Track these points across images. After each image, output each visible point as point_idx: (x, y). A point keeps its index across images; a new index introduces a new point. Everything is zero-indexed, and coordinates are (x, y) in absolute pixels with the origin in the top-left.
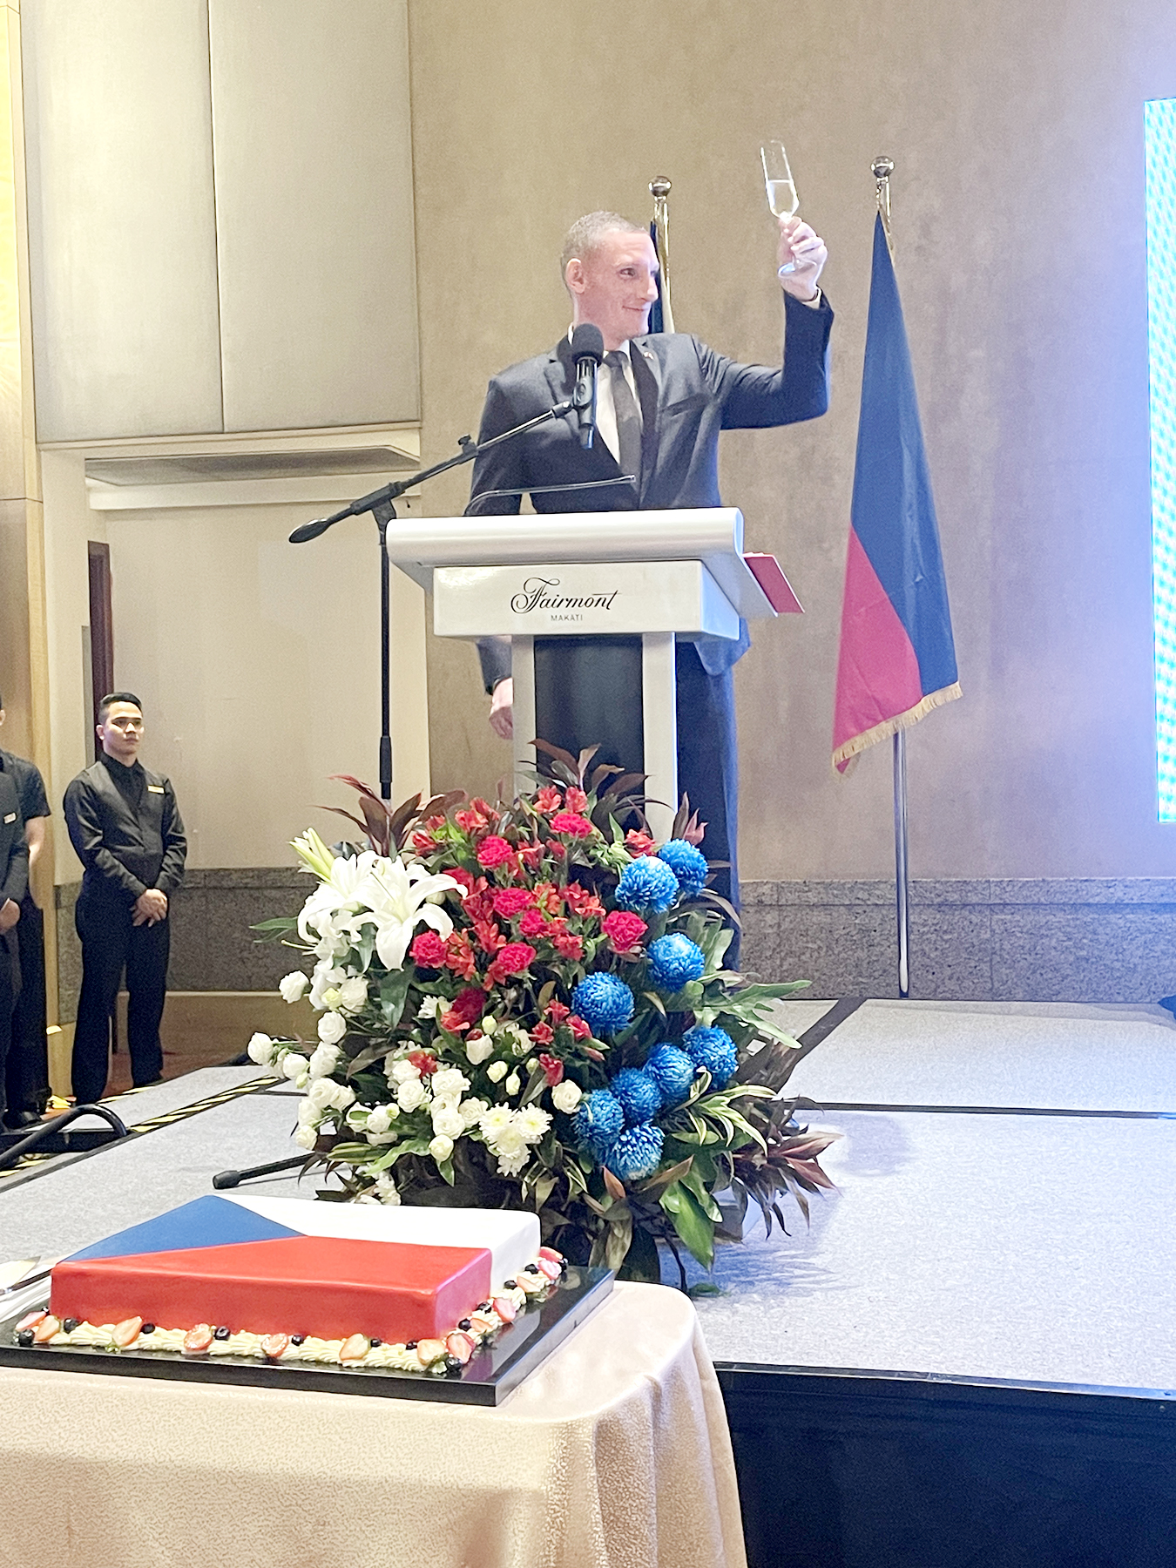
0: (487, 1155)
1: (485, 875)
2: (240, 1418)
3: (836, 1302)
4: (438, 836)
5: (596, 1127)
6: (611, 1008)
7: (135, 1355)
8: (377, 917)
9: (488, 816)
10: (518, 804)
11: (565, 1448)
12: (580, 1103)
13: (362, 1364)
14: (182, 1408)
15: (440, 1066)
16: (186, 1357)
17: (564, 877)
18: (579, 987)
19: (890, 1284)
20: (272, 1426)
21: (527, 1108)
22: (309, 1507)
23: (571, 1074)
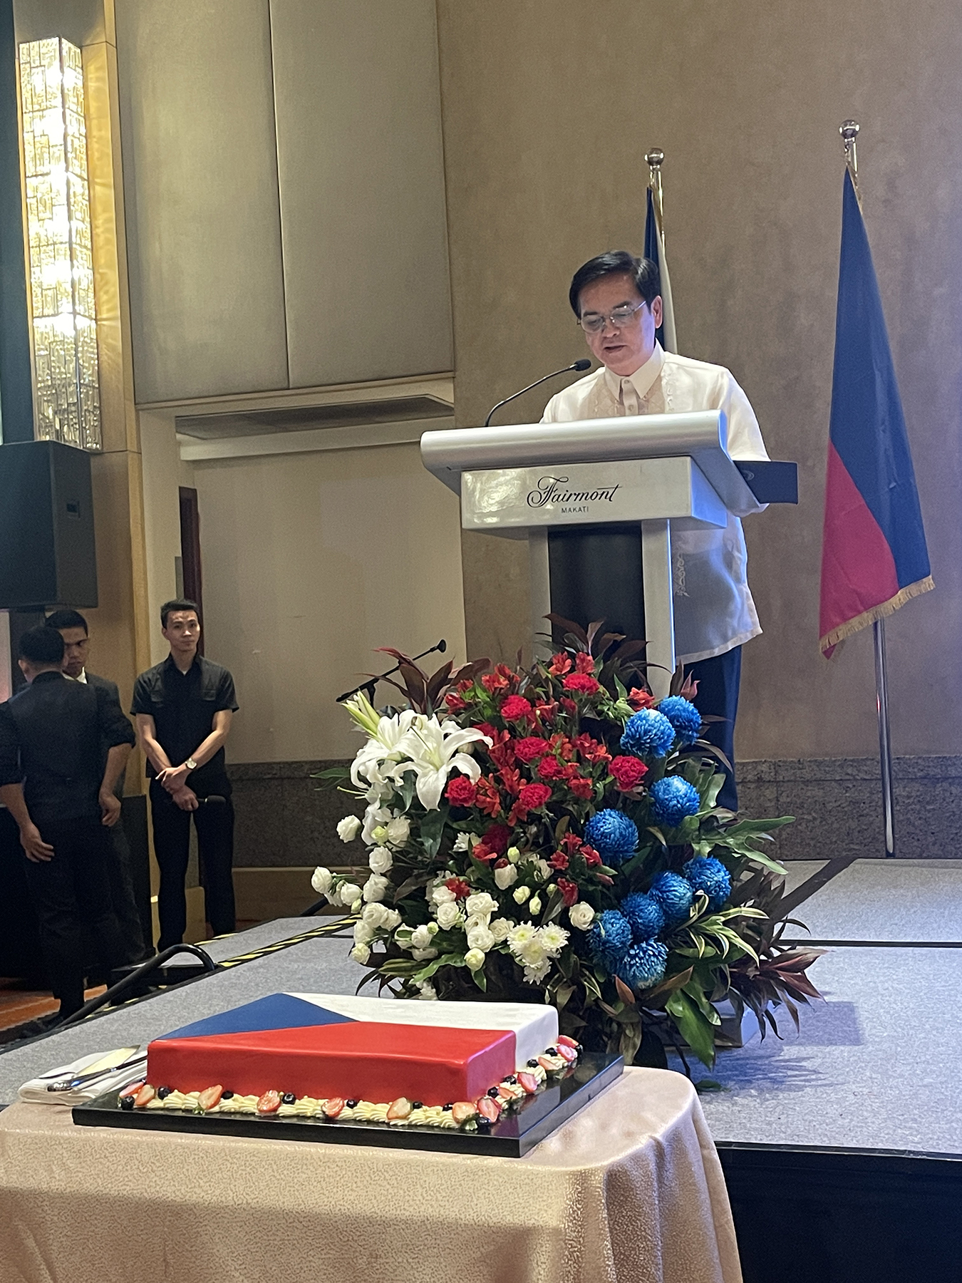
0: (515, 967)
1: (508, 729)
2: (305, 1167)
3: (825, 1095)
4: (468, 695)
5: (608, 941)
6: (618, 840)
7: (217, 1116)
8: (418, 765)
9: (510, 679)
10: (535, 670)
11: (579, 1192)
12: (593, 921)
13: (406, 1122)
14: (256, 1159)
15: (473, 891)
16: (260, 1117)
17: (575, 729)
18: (590, 822)
19: (873, 1082)
20: (332, 1173)
21: (548, 926)
22: (364, 1242)
23: (584, 897)
